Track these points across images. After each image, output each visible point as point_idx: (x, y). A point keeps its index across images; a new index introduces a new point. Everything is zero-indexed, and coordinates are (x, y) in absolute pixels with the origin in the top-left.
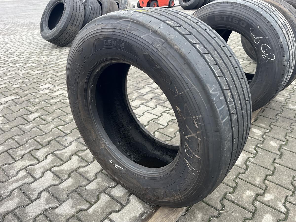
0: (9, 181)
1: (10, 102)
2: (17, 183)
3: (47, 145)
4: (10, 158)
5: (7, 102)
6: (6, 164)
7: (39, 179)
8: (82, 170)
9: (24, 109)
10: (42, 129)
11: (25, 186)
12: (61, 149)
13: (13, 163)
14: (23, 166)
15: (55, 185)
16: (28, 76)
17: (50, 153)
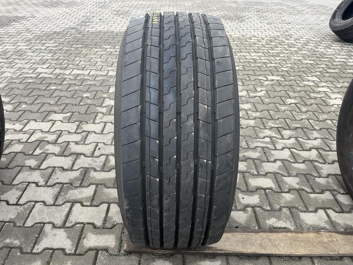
0: (257, 139)
1: (275, 81)
2: (262, 144)
3: (293, 129)
4: (262, 124)
5: (273, 80)
6: (258, 127)
8: (316, 164)
9: (285, 92)
10: (294, 115)
11: (267, 149)
12: (305, 138)
13: (263, 129)
14: (270, 135)
15: (289, 161)
16: (298, 62)
17: (293, 136)
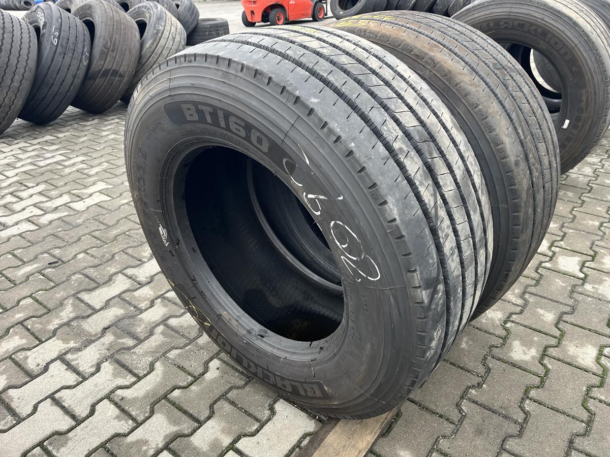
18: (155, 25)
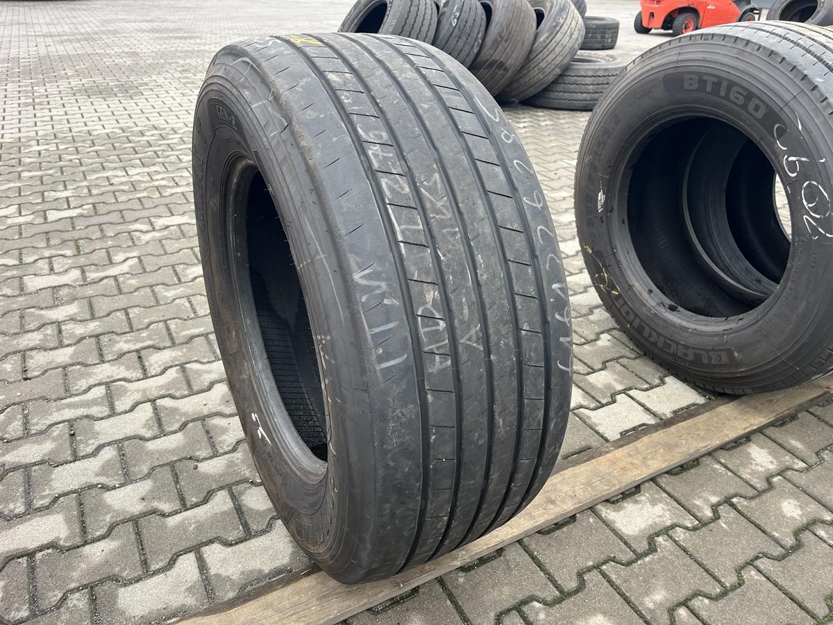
7: (120, 414)
18: (556, 16)
